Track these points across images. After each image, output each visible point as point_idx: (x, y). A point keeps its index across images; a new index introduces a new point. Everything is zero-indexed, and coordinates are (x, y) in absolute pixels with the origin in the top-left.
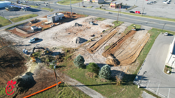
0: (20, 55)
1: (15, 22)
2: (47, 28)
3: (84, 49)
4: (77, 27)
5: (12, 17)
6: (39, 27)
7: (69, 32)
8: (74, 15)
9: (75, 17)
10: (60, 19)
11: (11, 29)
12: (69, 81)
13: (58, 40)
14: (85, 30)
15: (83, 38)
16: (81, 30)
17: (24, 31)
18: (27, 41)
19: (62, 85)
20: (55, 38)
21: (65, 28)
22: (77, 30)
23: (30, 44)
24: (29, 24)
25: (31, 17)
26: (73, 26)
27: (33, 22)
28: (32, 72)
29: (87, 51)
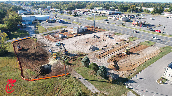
0: (47, 53)
1: (50, 30)
2: (71, 37)
3: (94, 55)
4: (95, 39)
5: (48, 27)
6: (66, 36)
7: (87, 41)
8: (96, 29)
9: (96, 30)
10: (83, 31)
11: (45, 35)
12: (75, 74)
13: (76, 46)
14: (101, 42)
15: (97, 47)
16: (97, 41)
17: (54, 37)
18: (54, 44)
19: (68, 76)
20: (75, 45)
21: (85, 38)
22: (94, 41)
23: (56, 46)
24: (59, 33)
25: (62, 28)
26: (92, 37)
27: (62, 32)
28: (51, 65)
29: (96, 56)
